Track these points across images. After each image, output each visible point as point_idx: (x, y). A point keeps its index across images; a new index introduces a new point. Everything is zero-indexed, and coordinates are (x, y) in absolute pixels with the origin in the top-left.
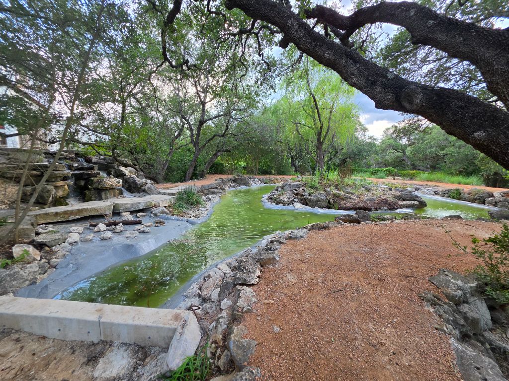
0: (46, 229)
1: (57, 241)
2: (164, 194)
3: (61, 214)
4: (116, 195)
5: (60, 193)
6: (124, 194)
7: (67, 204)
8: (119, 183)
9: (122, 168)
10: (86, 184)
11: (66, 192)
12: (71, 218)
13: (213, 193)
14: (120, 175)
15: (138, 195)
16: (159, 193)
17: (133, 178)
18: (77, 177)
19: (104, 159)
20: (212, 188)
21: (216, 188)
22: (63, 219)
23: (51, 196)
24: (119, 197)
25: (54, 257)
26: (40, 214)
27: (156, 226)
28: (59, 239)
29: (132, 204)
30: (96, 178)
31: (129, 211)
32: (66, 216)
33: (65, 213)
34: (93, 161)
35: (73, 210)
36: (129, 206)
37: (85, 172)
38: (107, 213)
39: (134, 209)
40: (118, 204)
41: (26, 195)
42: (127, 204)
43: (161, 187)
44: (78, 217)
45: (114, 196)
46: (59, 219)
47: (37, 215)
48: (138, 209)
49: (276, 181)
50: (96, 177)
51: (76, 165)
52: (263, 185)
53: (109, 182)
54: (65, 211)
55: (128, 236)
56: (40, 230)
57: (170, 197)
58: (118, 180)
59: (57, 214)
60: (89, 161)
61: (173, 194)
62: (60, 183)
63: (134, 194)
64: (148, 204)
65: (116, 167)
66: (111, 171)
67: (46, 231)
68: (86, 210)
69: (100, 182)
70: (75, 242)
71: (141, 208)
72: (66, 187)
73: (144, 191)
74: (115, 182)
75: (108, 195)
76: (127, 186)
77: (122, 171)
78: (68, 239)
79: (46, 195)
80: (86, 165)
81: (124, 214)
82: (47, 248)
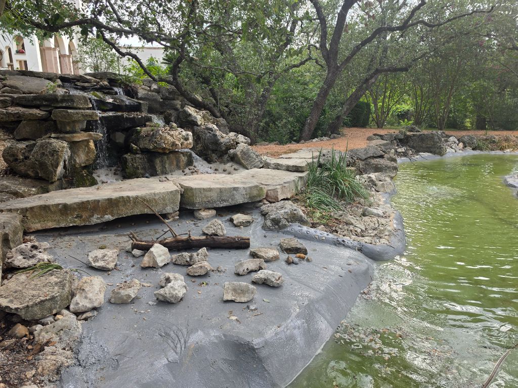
0: (33, 257)
1: (48, 305)
2: (277, 167)
3: (75, 209)
4: (182, 164)
5: (81, 159)
6: (195, 164)
7: (93, 183)
8: (187, 139)
9: (191, 110)
10: (127, 141)
11: (92, 156)
12: (95, 219)
13: (377, 169)
14: (187, 123)
15: (222, 166)
16: (266, 165)
17: (211, 129)
18: (111, 125)
19: (158, 91)
20: (374, 157)
21: (382, 157)
22: (78, 222)
23: (62, 164)
24: (187, 170)
25: (30, 374)
26: (32, 208)
27: (289, 262)
28: (53, 298)
29: (221, 190)
30: (144, 129)
31: (215, 208)
32: (85, 215)
33: (83, 206)
34: (140, 95)
35: (98, 201)
36: (214, 195)
37: (125, 115)
38: (169, 209)
39: (225, 204)
40: (191, 189)
41: (16, 160)
42: (210, 190)
43: (264, 151)
44: (108, 217)
45: (178, 167)
46: (69, 221)
47: (26, 210)
48: (233, 203)
49: (505, 144)
50: (145, 126)
51: (111, 100)
52: (470, 152)
53: (169, 137)
54: (83, 203)
55: (229, 298)
56: (19, 261)
57: (294, 176)
58: (184, 133)
59: (65, 209)
60: (131, 92)
61: (297, 169)
62: (80, 137)
63: (213, 166)
64: (255, 192)
65: (179, 106)
66: (170, 115)
67: (31, 262)
68: (125, 201)
69: (152, 136)
70: (95, 309)
71: (240, 200)
72: (92, 144)
73: (234, 159)
74: (178, 136)
75: (167, 166)
76: (199, 147)
77: (190, 115)
78: (77, 298)
79: (48, 161)
80: (127, 101)
81: (203, 214)
82: (21, 329)
